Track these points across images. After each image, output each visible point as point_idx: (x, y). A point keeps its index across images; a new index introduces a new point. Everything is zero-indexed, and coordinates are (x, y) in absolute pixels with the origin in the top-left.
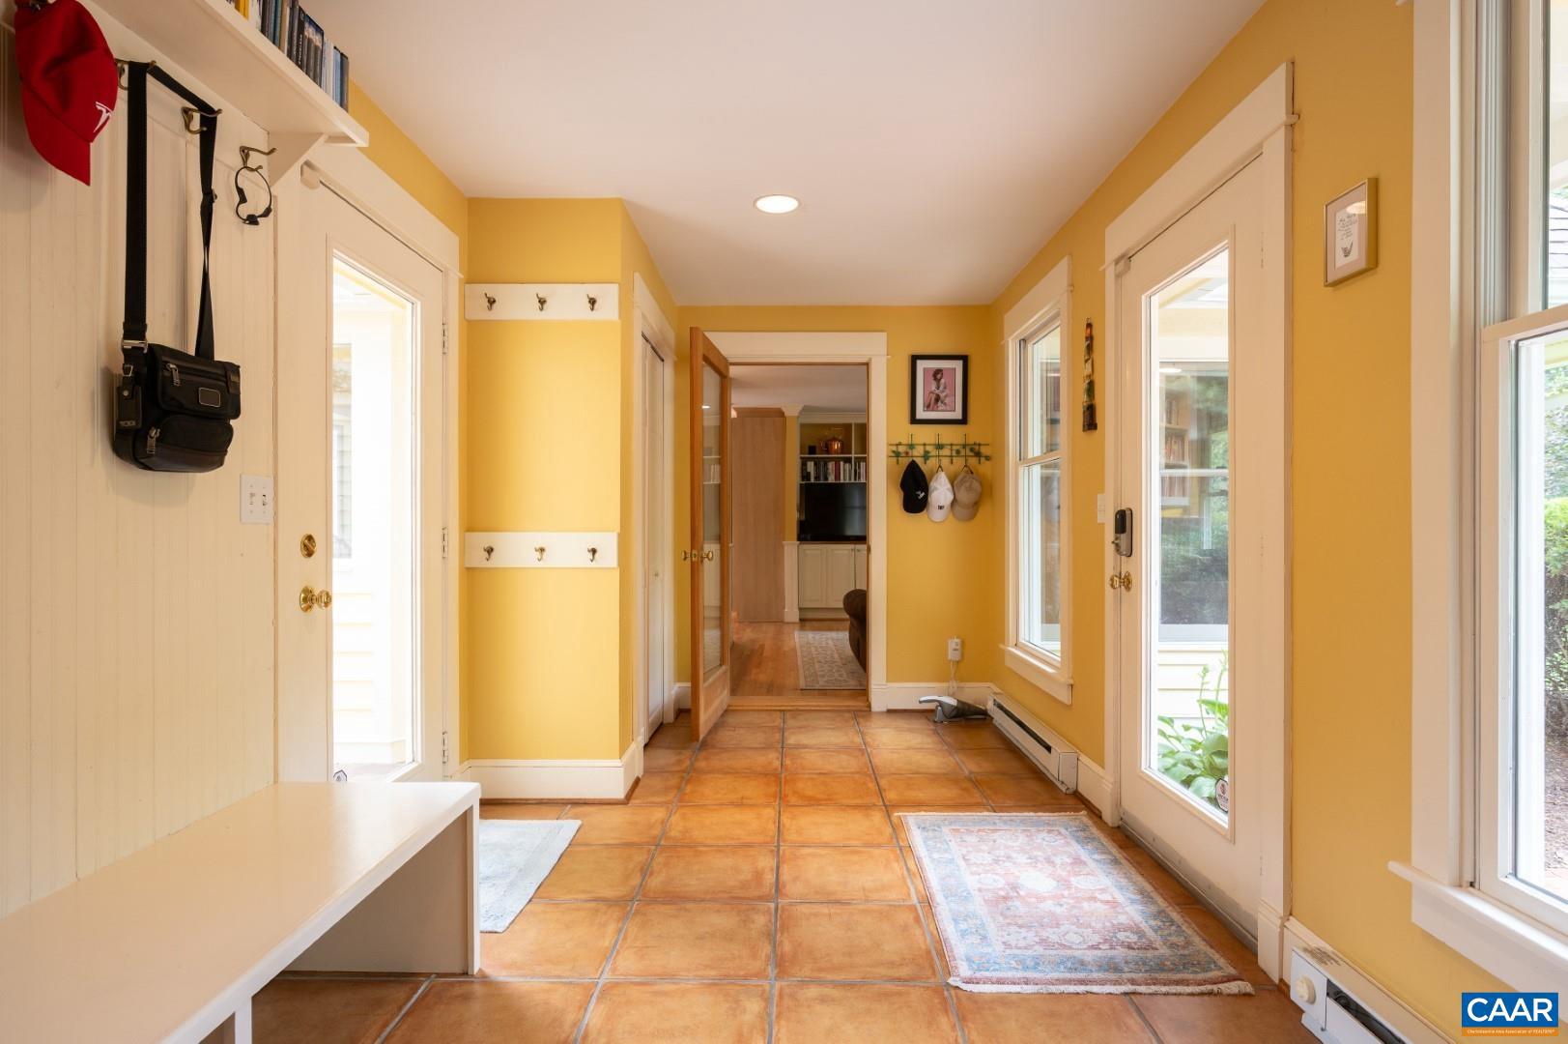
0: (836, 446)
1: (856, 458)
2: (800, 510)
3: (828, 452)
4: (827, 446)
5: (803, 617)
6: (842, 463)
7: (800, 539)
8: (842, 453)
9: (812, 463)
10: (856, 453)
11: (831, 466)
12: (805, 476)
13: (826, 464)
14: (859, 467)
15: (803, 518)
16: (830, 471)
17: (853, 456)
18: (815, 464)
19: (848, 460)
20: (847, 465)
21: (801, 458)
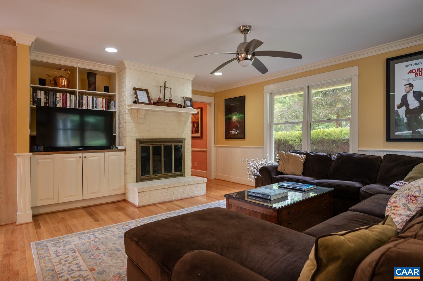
0: (64, 82)
1: (79, 93)
2: (31, 127)
3: (56, 85)
4: (55, 82)
5: (36, 213)
6: (68, 95)
7: (31, 150)
8: (68, 88)
9: (43, 92)
10: (79, 89)
11: (59, 95)
12: (36, 101)
13: (54, 94)
14: (82, 99)
15: (35, 134)
16: (58, 99)
17: (77, 90)
18: (45, 94)
19: (73, 93)
20: (73, 97)
21: (31, 87)
